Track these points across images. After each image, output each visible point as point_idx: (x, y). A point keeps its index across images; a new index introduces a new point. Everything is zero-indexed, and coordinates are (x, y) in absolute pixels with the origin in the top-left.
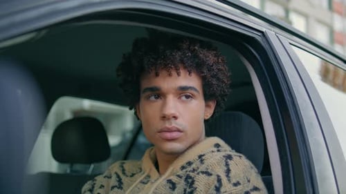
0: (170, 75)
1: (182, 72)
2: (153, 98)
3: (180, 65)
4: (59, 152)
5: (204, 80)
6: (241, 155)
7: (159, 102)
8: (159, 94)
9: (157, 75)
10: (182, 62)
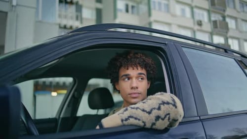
0: (133, 69)
1: (139, 68)
2: (127, 79)
3: (138, 65)
4: (92, 105)
5: (147, 71)
6: (162, 93)
7: (130, 81)
8: (129, 78)
9: (128, 69)
10: (139, 64)
